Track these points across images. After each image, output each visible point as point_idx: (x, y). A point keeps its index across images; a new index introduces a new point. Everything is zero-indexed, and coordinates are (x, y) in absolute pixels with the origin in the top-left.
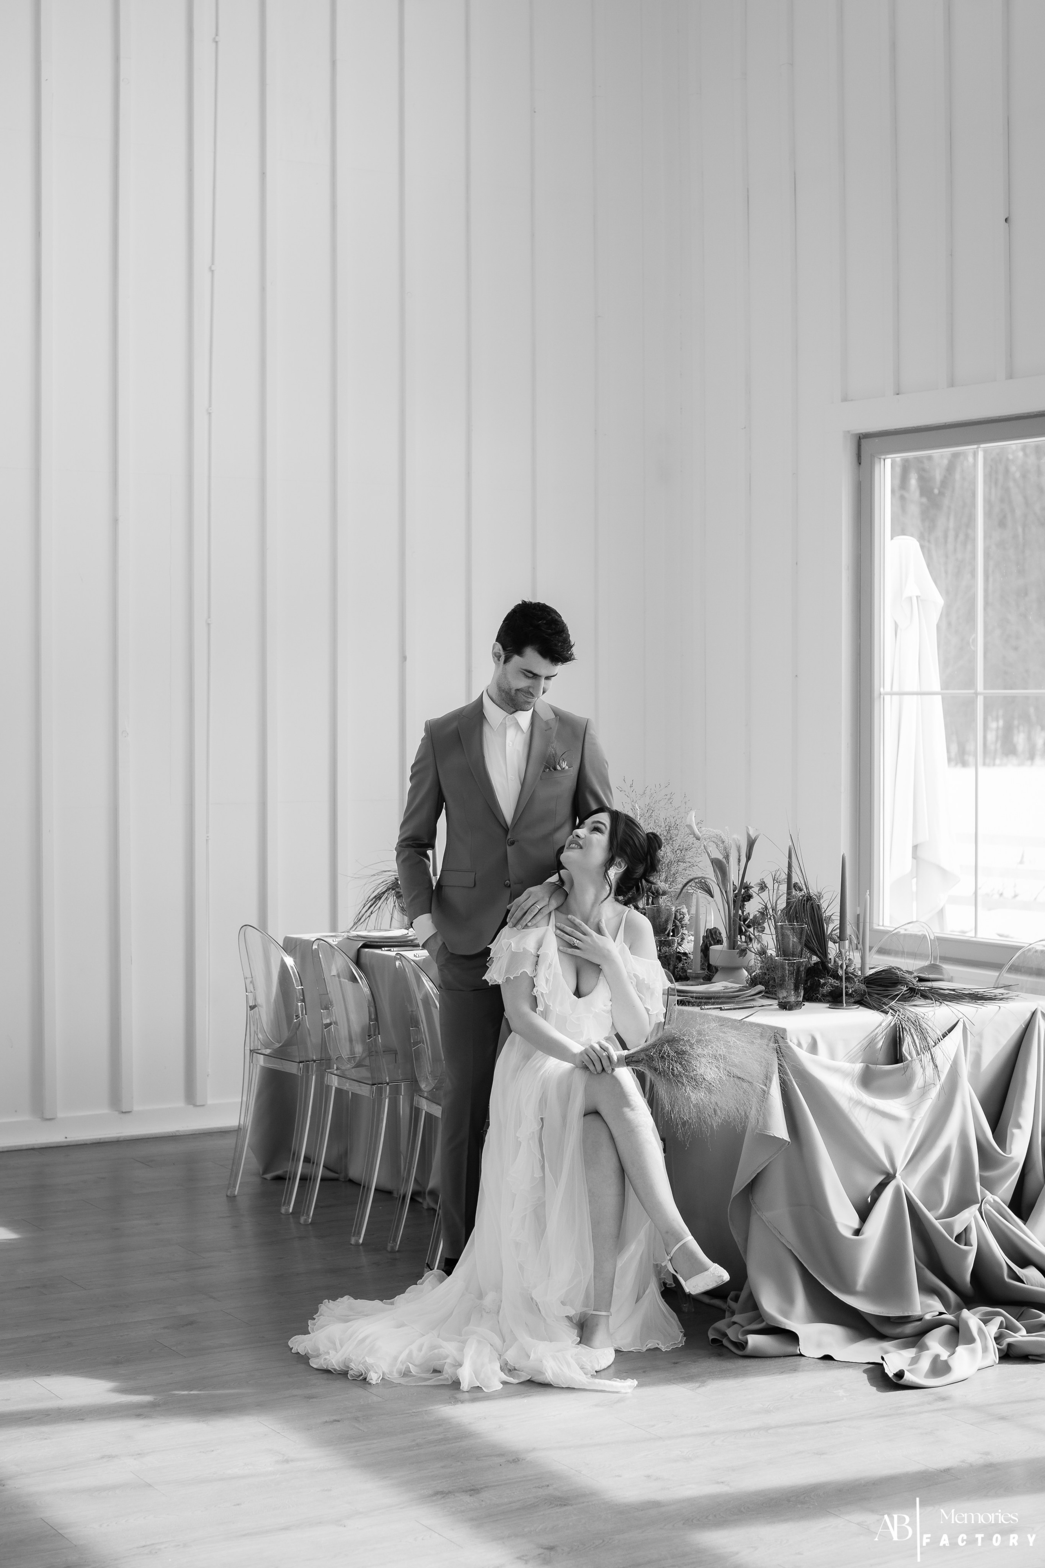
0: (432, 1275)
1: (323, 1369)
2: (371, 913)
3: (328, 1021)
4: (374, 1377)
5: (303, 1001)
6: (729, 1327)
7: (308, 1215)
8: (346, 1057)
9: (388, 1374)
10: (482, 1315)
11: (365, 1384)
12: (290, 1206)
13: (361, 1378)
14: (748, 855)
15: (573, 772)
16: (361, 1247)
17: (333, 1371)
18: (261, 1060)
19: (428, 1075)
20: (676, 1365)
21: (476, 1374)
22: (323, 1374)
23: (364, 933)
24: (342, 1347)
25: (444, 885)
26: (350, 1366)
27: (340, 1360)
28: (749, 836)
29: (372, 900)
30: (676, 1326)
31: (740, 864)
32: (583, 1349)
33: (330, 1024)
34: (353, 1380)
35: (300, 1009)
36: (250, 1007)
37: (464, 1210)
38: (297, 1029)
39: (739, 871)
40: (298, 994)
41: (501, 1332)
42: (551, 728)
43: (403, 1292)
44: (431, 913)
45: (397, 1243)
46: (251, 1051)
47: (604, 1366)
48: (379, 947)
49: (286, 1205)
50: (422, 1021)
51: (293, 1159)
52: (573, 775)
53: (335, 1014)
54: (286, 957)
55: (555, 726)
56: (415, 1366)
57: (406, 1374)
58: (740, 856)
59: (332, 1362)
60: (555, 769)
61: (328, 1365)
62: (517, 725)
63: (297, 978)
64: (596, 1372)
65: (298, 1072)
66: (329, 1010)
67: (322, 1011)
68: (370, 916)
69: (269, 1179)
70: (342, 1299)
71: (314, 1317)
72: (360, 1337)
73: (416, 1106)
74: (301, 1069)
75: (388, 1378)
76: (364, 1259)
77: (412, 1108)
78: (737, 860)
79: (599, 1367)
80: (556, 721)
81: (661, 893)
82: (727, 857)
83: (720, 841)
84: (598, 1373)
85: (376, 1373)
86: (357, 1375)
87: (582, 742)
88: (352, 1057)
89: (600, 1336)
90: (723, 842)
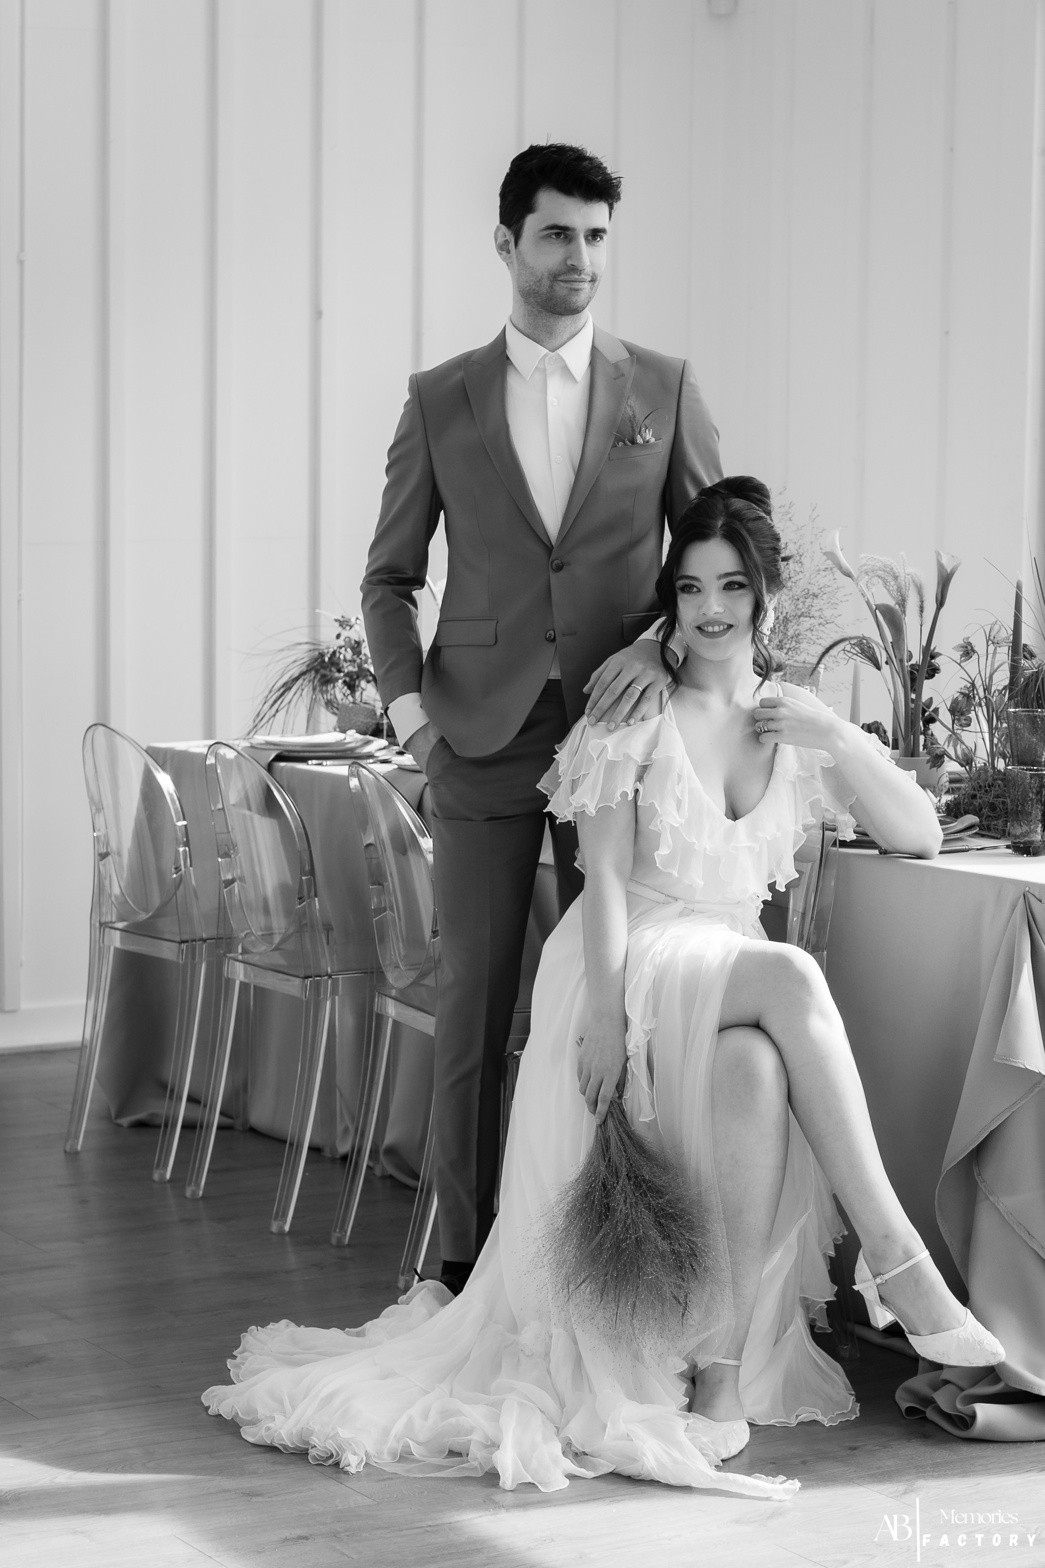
0: (425, 1289)
1: (266, 1445)
2: (277, 711)
3: (229, 877)
4: (352, 1462)
5: (187, 844)
6: (935, 1389)
7: (198, 1185)
8: (260, 933)
9: (374, 1456)
10: (519, 1360)
11: (339, 1472)
12: (166, 1169)
13: (330, 1462)
14: (939, 598)
15: (663, 448)
16: (287, 1238)
17: (282, 1449)
18: (116, 940)
19: (399, 961)
20: (855, 1451)
21: (524, 1460)
22: (265, 1453)
23: (275, 738)
24: (294, 1409)
25: (441, 645)
26: (312, 1442)
27: (294, 1431)
28: (941, 567)
29: (279, 690)
30: (843, 1386)
31: (924, 614)
32: (695, 1419)
33: (232, 881)
34: (318, 1465)
35: (182, 857)
36: (100, 855)
37: (475, 1184)
38: (177, 887)
39: (921, 626)
40: (179, 834)
41: (555, 1389)
42: (623, 375)
43: (377, 1317)
44: (419, 691)
45: (346, 1232)
46: (101, 924)
47: (734, 1452)
48: (304, 760)
49: (161, 1167)
50: (391, 874)
51: (171, 1097)
52: (662, 453)
53: (240, 863)
54: (159, 772)
55: (630, 371)
56: (419, 1443)
57: (405, 1456)
58: (922, 602)
59: (280, 1434)
60: (633, 442)
61: (273, 1439)
62: (566, 371)
63: (177, 809)
64: (722, 1461)
65: (178, 958)
66: (230, 857)
67: (220, 860)
68: (274, 715)
69: (125, 1125)
70: (277, 1325)
71: (234, 1353)
72: (324, 1393)
73: (379, 1012)
74: (183, 950)
75: (376, 1462)
76: (292, 1259)
77: (372, 1015)
78: (918, 609)
79: (728, 1454)
80: (632, 361)
81: (775, 667)
82: (902, 603)
83: (889, 576)
84: (726, 1463)
85: (355, 1454)
86: (323, 1457)
87: (677, 397)
88: (268, 935)
89: (724, 1402)
90: (896, 578)
